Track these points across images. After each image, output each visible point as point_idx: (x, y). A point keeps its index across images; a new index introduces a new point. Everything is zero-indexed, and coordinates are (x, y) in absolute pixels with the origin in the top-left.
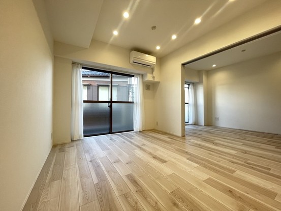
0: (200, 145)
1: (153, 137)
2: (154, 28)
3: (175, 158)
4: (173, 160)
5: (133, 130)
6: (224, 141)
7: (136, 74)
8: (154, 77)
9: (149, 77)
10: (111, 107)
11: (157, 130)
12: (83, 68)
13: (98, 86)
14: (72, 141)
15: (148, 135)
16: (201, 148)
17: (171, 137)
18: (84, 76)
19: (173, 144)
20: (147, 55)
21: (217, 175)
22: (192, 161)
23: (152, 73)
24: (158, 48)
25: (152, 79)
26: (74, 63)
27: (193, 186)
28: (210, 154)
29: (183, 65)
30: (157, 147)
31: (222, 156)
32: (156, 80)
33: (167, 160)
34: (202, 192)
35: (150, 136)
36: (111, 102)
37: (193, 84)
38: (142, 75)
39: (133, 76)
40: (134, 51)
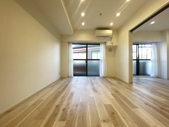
2: (101, 14)
5: (99, 76)
7: (101, 43)
8: (112, 43)
9: (109, 44)
10: (87, 62)
12: (73, 44)
13: (92, 52)
14: (68, 77)
18: (74, 48)
20: (107, 30)
23: (111, 41)
24: (112, 24)
26: (69, 43)
32: (114, 44)
33: (98, 91)
36: (87, 60)
37: (156, 43)
38: (105, 43)
39: (99, 44)
40: (96, 30)
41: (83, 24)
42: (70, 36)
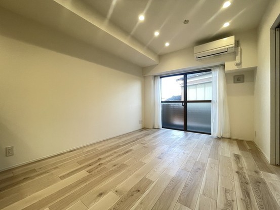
2: (186, 22)
7: (212, 67)
10: (185, 106)
23: (235, 60)
32: (245, 66)
38: (223, 66)
39: (210, 70)
40: (195, 47)
41: (167, 44)
42: (152, 67)
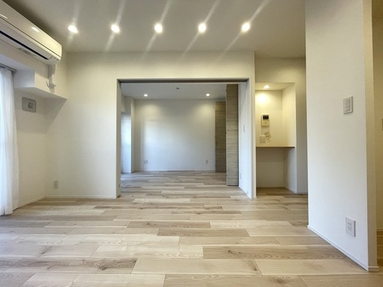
0: (152, 204)
1: (57, 218)
3: (142, 244)
4: (142, 249)
6: (169, 190)
8: (51, 86)
9: (39, 83)
11: (58, 199)
15: (40, 218)
16: (157, 208)
17: (100, 204)
19: (115, 217)
21: (205, 238)
22: (167, 235)
23: (49, 77)
25: (47, 90)
27: (204, 276)
28: (173, 213)
29: (120, 82)
30: (90, 238)
31: (186, 210)
32: (58, 92)
33: (131, 256)
34: (218, 276)
35: (47, 218)
